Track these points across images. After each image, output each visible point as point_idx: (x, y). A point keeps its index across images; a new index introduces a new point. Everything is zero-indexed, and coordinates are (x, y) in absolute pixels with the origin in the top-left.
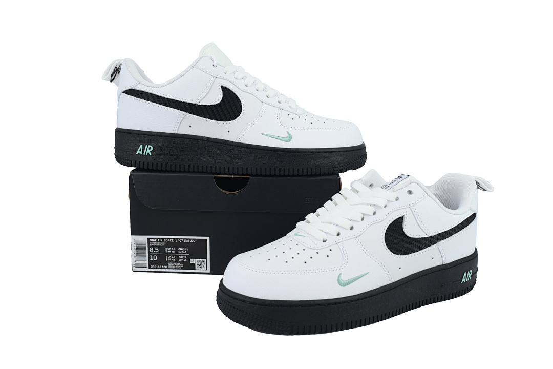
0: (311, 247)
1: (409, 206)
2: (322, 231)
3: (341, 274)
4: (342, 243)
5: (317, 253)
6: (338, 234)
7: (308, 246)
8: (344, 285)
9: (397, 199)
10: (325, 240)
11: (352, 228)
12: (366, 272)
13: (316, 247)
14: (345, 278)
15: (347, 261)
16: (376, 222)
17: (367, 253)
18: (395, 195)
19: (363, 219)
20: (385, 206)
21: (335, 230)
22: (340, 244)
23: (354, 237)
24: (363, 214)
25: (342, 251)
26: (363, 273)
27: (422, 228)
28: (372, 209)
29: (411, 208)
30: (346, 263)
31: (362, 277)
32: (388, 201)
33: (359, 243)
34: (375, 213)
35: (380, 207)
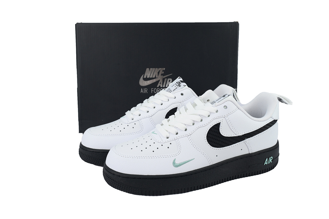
0: (159, 142)
1: (224, 116)
2: (167, 131)
3: (175, 159)
4: (179, 139)
5: (162, 145)
6: (177, 134)
7: (157, 141)
8: (177, 166)
9: (217, 111)
10: (168, 137)
11: (186, 130)
12: (192, 158)
13: (162, 142)
14: (177, 162)
15: (180, 151)
16: (202, 126)
17: (194, 146)
18: (216, 109)
19: (193, 124)
20: (209, 116)
21: (175, 131)
22: (177, 140)
23: (187, 135)
24: (194, 121)
25: (178, 144)
26: (190, 159)
27: (233, 130)
28: (200, 118)
29: (226, 117)
30: (179, 152)
31: (189, 161)
32: (211, 113)
33: (190, 140)
34: (202, 120)
35: (205, 117)
